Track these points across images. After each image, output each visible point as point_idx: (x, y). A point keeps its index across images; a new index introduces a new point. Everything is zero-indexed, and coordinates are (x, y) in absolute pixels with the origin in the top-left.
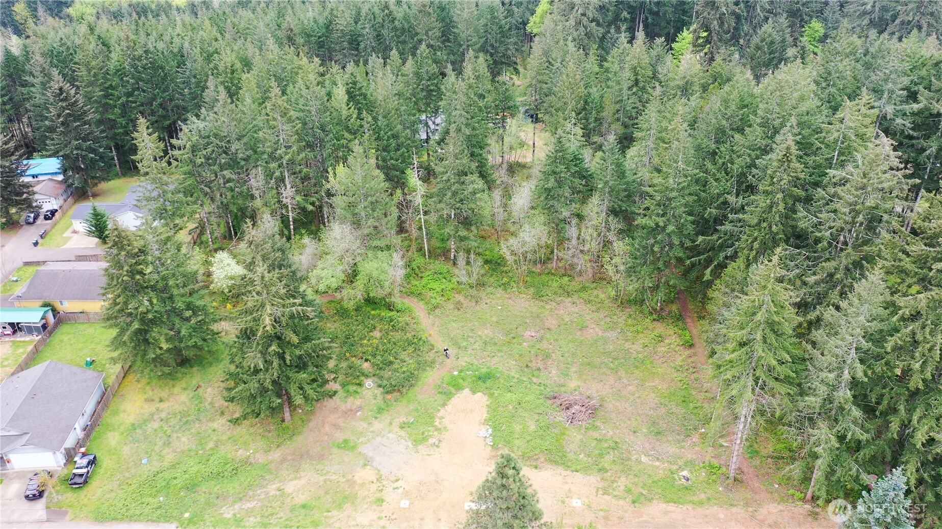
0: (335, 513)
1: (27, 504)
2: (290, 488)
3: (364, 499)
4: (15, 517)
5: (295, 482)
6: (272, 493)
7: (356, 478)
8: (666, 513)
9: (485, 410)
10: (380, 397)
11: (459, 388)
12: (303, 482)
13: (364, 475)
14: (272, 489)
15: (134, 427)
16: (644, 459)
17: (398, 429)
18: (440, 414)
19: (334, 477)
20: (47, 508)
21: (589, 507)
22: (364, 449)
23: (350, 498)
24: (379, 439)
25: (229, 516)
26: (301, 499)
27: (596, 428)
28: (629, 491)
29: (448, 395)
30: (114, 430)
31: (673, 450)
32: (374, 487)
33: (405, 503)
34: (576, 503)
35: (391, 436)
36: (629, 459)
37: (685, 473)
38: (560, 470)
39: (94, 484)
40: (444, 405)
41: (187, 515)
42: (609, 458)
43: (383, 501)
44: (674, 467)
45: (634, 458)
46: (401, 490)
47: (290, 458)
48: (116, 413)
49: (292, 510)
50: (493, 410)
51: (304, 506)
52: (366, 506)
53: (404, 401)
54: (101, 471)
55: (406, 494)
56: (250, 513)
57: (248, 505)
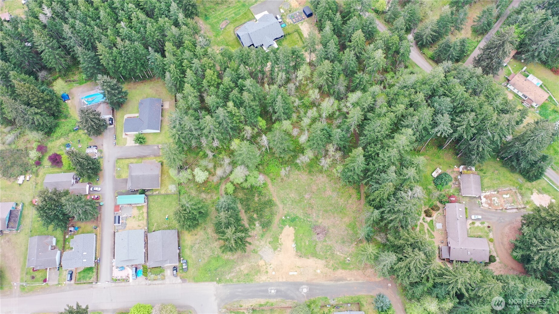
0: (256, 277)
1: (175, 278)
2: (242, 268)
3: (263, 271)
4: (174, 282)
5: (243, 266)
6: (238, 270)
7: (259, 264)
8: (341, 273)
9: (293, 235)
10: (261, 231)
11: (285, 225)
12: (245, 266)
13: (261, 263)
14: (237, 268)
15: (192, 247)
16: (338, 253)
17: (268, 244)
18: (280, 237)
19: (253, 264)
20: (181, 278)
21: (322, 272)
22: (260, 253)
23: (259, 271)
24: (263, 249)
25: (228, 278)
26: (246, 272)
27: (325, 241)
28: (333, 265)
29: (282, 228)
30: (186, 248)
31: (347, 249)
32: (265, 267)
33: (274, 273)
34: (319, 271)
35: (267, 247)
36: (334, 254)
37: (348, 258)
38: (315, 259)
39: (189, 269)
40: (281, 233)
41: (217, 279)
42: (329, 253)
43: (268, 272)
44: (346, 256)
45: (335, 253)
46: (272, 268)
47: (240, 257)
48: (184, 241)
49: (244, 276)
50: (296, 235)
51: (247, 274)
52: (263, 274)
53: (269, 231)
54: (189, 264)
55: (274, 270)
56: (234, 276)
57: (233, 275)
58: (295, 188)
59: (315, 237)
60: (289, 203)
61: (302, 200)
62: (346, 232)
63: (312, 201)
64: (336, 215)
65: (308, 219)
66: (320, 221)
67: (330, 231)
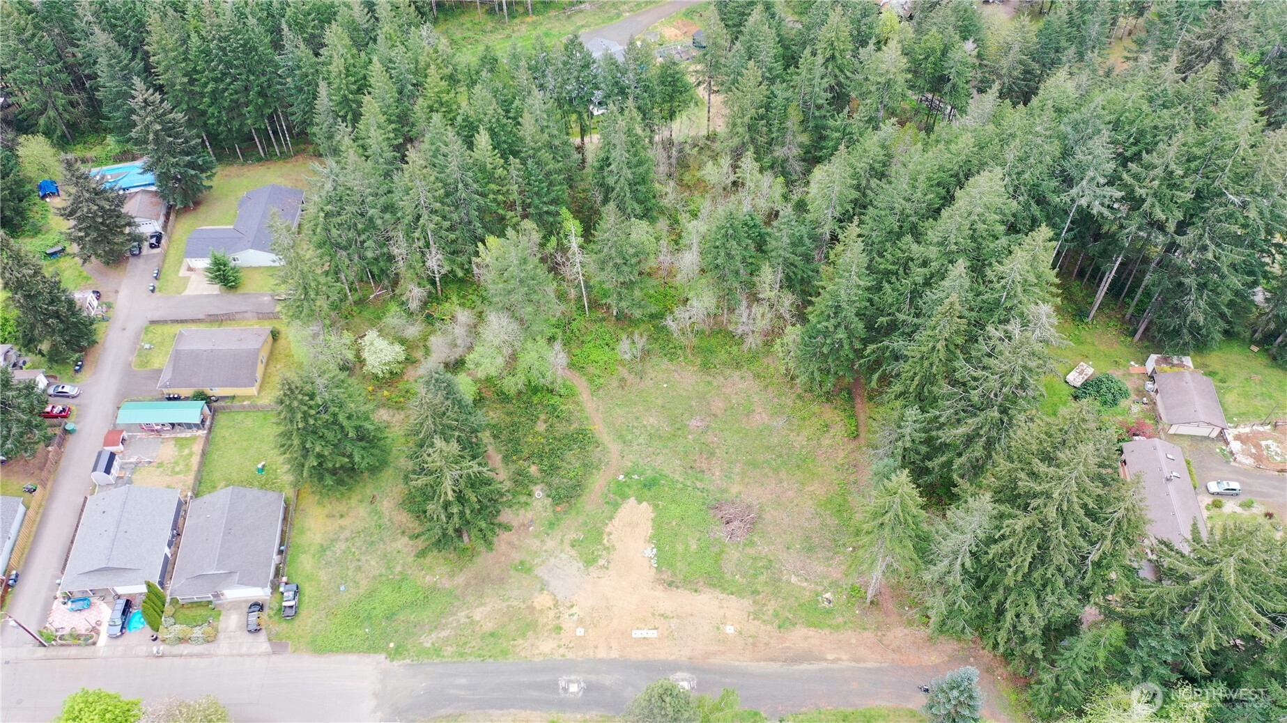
0: (520, 641)
1: (251, 637)
2: (478, 614)
3: (544, 626)
4: (244, 650)
5: (481, 609)
6: (463, 621)
7: (535, 604)
8: (806, 638)
9: (650, 524)
10: (550, 510)
11: (625, 497)
12: (488, 608)
13: (542, 601)
14: (462, 615)
15: (323, 549)
16: (794, 579)
17: (569, 548)
18: (607, 530)
19: (515, 603)
20: (269, 640)
21: (740, 633)
22: (539, 571)
23: (532, 626)
24: (552, 560)
25: (429, 645)
26: (489, 626)
27: (753, 544)
28: (777, 615)
29: (616, 506)
30: (305, 552)
31: (821, 569)
32: (552, 614)
33: (580, 632)
34: (730, 630)
35: (563, 556)
36: (780, 580)
37: (828, 595)
38: (717, 593)
39: (303, 612)
40: (611, 518)
41: (392, 645)
42: (762, 578)
43: (561, 628)
44: (820, 589)
45: (784, 578)
46: (575, 617)
47: (473, 582)
48: (302, 532)
49: (483, 638)
50: (658, 524)
51: (492, 635)
52: (546, 634)
53: (573, 513)
54: (306, 599)
55: (581, 621)
56: (446, 640)
57: (444, 634)
58: (660, 402)
59: (721, 532)
60: (641, 440)
61: (680, 432)
62: (818, 522)
63: (709, 437)
64: (783, 475)
65: (698, 484)
66: (734, 490)
67: (767, 517)
